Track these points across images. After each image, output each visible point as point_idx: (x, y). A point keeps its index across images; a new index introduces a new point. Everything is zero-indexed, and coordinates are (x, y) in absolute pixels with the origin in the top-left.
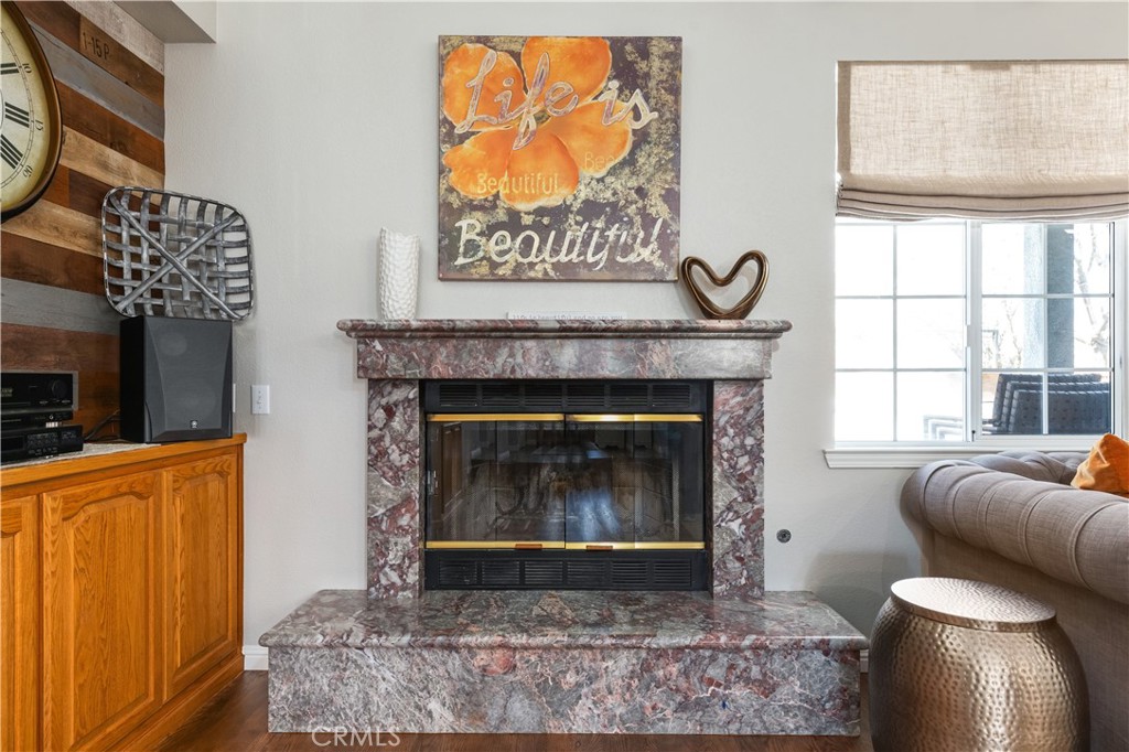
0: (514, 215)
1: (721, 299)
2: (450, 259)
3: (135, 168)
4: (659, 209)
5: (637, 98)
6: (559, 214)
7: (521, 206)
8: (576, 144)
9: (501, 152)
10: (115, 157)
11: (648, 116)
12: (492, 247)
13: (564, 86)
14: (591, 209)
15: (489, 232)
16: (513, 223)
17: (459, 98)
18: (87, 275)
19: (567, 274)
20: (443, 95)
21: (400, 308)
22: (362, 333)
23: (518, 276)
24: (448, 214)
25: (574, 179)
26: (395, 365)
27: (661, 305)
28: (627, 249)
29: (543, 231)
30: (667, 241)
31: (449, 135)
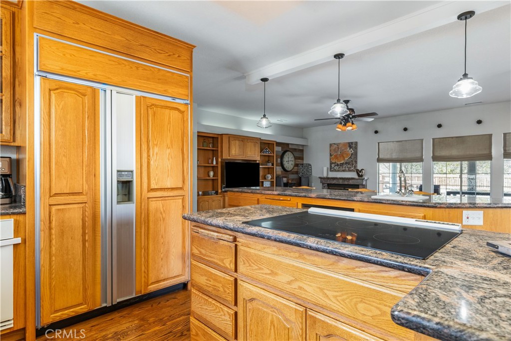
0: (338, 164)
1: (361, 174)
2: (331, 169)
3: (301, 161)
4: (354, 163)
5: (351, 150)
6: (343, 164)
7: (339, 163)
8: (344, 155)
9: (336, 157)
10: (299, 160)
11: (353, 152)
12: (335, 168)
13: (343, 148)
14: (346, 163)
15: (335, 166)
16: (338, 165)
17: (332, 151)
18: (297, 173)
19: (344, 171)
20: (330, 151)
21: (325, 175)
22: (320, 178)
23: (338, 171)
24: (331, 163)
25: (344, 159)
26: (324, 182)
27: (353, 175)
28: (350, 168)
29: (341, 166)
30: (355, 167)
31: (331, 155)
